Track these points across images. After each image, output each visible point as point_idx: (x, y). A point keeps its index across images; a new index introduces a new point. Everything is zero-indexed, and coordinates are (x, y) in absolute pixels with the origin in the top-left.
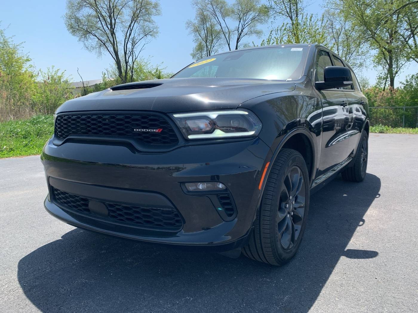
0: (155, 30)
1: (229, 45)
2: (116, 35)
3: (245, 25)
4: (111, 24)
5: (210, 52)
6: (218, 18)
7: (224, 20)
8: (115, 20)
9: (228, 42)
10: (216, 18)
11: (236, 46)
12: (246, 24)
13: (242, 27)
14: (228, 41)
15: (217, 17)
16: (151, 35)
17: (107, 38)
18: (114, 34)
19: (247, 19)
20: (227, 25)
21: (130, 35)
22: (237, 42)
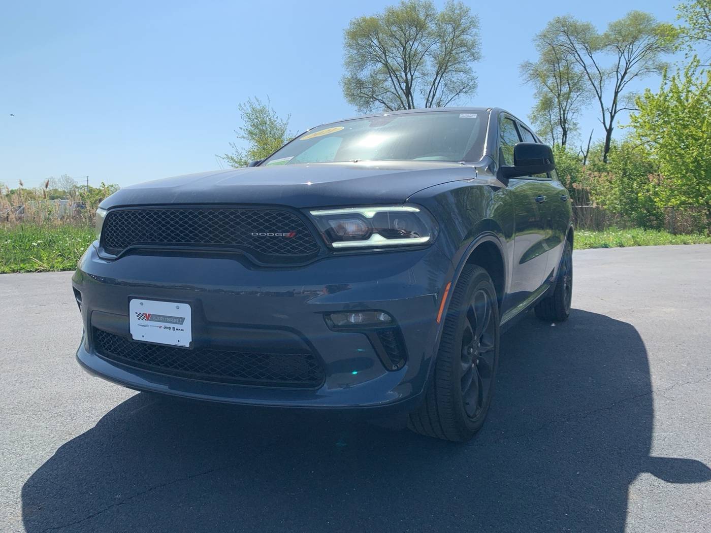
0: (471, 84)
1: (600, 98)
2: (414, 97)
3: (630, 63)
4: (406, 81)
5: (566, 112)
6: (579, 56)
7: (591, 57)
8: (412, 76)
9: (598, 94)
10: (576, 55)
11: (613, 99)
12: (634, 59)
13: (627, 64)
14: (599, 92)
15: (578, 54)
16: (466, 92)
17: (399, 103)
18: (411, 95)
19: (634, 50)
20: (597, 66)
21: (434, 95)
22: (616, 93)
